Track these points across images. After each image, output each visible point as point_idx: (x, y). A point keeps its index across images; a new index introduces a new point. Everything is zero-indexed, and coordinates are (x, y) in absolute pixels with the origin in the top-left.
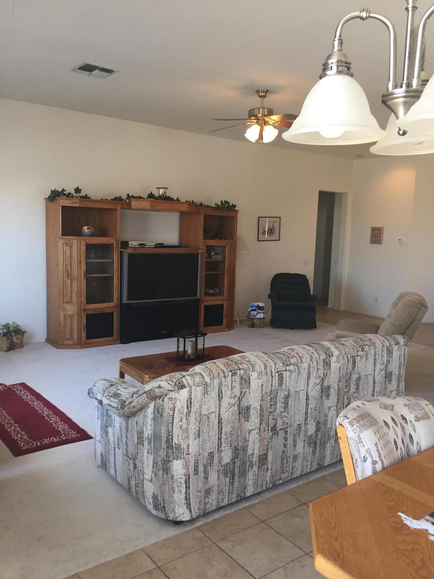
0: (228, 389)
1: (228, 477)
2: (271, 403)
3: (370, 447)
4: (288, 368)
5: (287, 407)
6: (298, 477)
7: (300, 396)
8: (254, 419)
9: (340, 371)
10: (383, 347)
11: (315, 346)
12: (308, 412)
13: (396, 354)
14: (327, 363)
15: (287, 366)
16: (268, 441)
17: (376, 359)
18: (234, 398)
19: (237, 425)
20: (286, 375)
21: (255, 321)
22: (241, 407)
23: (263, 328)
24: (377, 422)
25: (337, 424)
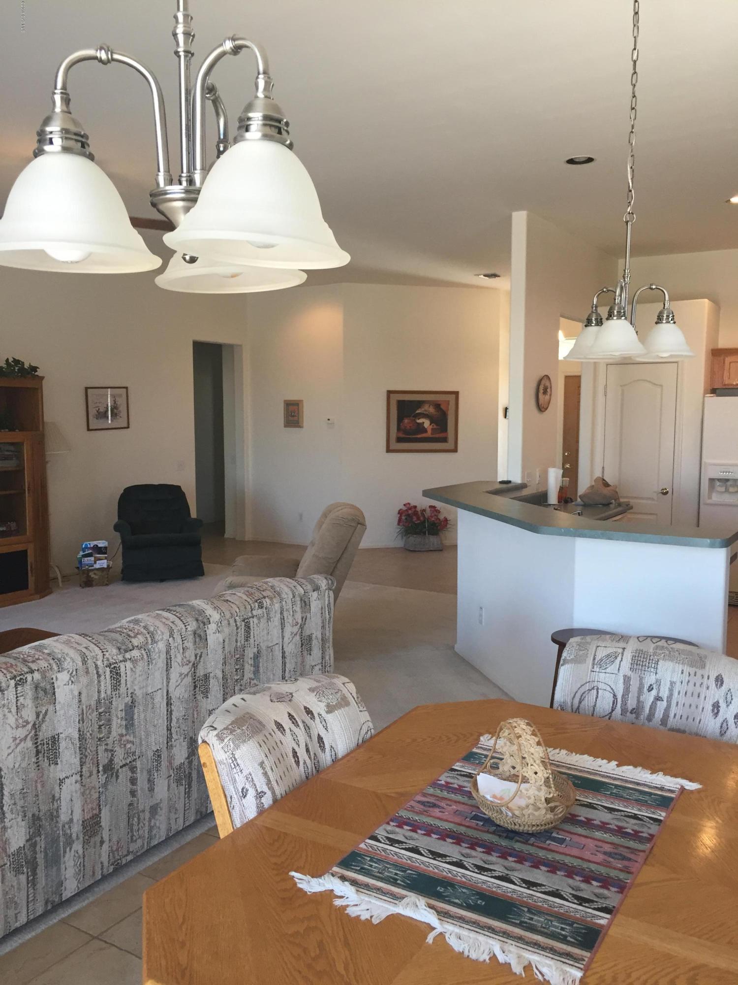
0: (10, 712)
1: (24, 873)
2: (101, 723)
3: (251, 770)
4: (128, 656)
5: (133, 725)
6: (162, 842)
7: (156, 701)
8: (69, 757)
9: (224, 647)
10: (294, 597)
11: (178, 609)
12: (171, 727)
13: (315, 605)
14: (200, 636)
15: (126, 651)
16: (99, 792)
17: (284, 618)
18: (24, 726)
19: (33, 775)
20: (125, 668)
21: (92, 574)
22: (39, 740)
23: (107, 585)
24: (264, 726)
25: (200, 741)
